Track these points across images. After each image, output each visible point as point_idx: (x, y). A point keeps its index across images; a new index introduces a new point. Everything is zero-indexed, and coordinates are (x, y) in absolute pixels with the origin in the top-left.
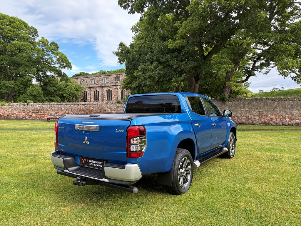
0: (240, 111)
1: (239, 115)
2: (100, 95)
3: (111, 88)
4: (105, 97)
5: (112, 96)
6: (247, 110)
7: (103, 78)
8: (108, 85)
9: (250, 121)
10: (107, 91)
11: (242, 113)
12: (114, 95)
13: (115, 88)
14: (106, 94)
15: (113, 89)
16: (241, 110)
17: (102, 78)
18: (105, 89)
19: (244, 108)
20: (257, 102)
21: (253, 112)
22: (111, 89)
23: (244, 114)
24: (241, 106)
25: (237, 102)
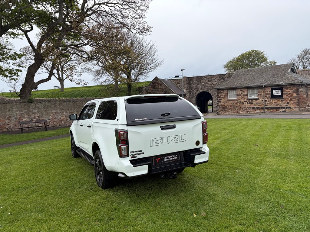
0: (51, 113)
1: (51, 117)
6: (58, 111)
9: (62, 122)
11: (53, 115)
16: (53, 111)
19: (55, 109)
20: (68, 102)
21: (64, 113)
23: (56, 116)
24: (52, 107)
25: (47, 103)
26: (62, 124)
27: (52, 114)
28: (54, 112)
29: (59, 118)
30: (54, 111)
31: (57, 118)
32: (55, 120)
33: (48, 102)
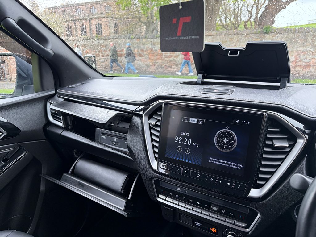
0: (294, 52)
1: (293, 58)
2: (88, 30)
3: (101, 20)
4: (94, 34)
5: (103, 32)
6: (309, 49)
7: (91, 7)
8: (96, 16)
9: (311, 69)
10: (96, 25)
12: (105, 30)
13: (105, 20)
14: (94, 29)
15: (103, 22)
16: (298, 49)
17: (89, 7)
18: (94, 22)
19: (303, 46)
22: (100, 22)
23: (302, 57)
24: (300, 41)
25: (292, 35)
26: (311, 71)
27: (297, 54)
28: (301, 51)
29: (306, 61)
30: (301, 49)
31: (304, 60)
32: (299, 64)
33: (294, 33)
